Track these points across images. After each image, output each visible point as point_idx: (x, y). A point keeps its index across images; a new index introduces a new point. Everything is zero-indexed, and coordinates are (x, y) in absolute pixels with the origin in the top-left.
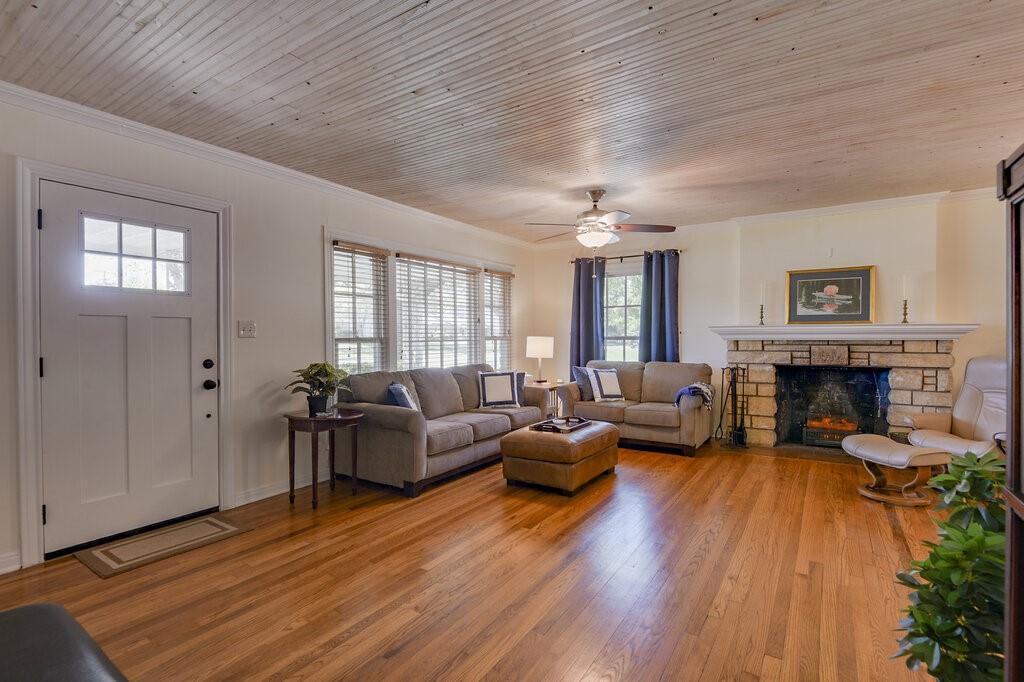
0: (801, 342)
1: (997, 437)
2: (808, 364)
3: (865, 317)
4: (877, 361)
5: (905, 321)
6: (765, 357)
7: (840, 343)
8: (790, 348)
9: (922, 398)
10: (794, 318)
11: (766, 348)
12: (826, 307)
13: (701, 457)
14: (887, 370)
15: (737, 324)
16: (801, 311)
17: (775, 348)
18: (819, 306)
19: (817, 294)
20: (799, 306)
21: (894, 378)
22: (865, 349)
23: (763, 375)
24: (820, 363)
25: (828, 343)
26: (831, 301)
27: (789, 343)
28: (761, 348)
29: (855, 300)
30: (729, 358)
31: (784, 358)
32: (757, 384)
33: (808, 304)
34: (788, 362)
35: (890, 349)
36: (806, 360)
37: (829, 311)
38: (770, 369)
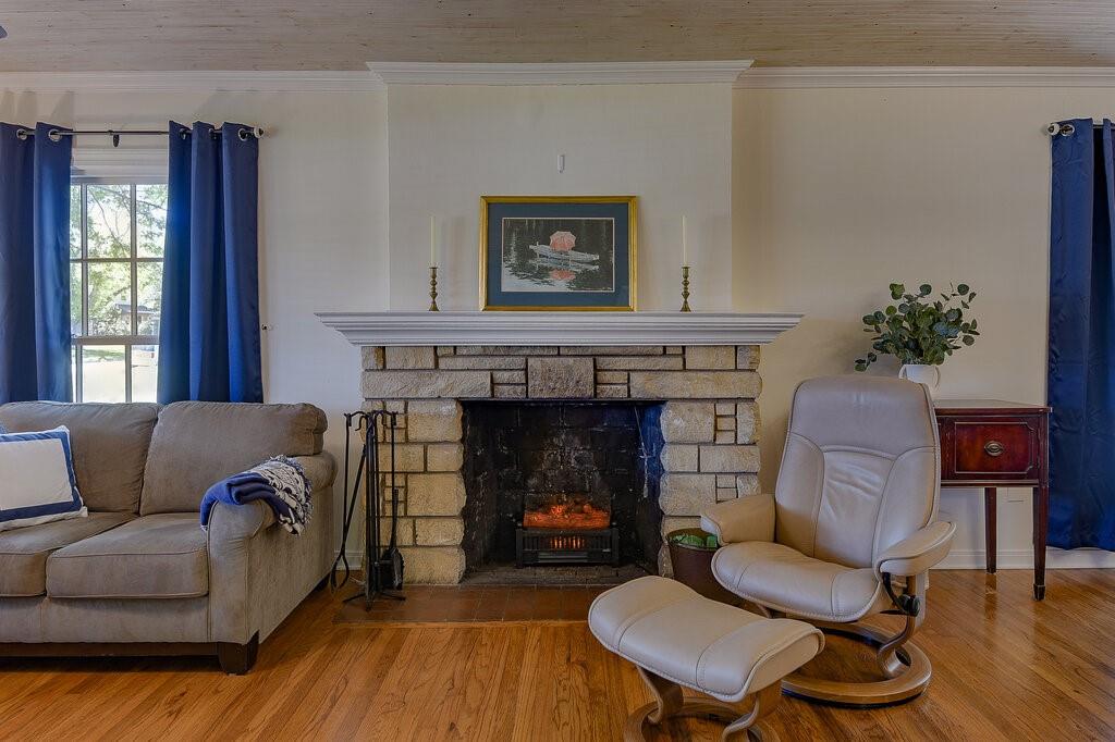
0: (509, 351)
1: (884, 568)
2: (522, 397)
3: (618, 300)
4: (642, 387)
5: (686, 308)
6: (440, 383)
7: (579, 352)
8: (488, 363)
9: (715, 459)
10: (497, 299)
11: (443, 364)
12: (553, 276)
13: (271, 665)
14: (656, 405)
15: (386, 308)
16: (511, 283)
17: (460, 363)
18: (541, 274)
19: (538, 248)
20: (506, 271)
21: (672, 422)
22: (623, 363)
23: (438, 424)
24: (545, 395)
25: (558, 351)
26: (562, 265)
27: (487, 352)
28: (431, 365)
29: (604, 262)
30: (366, 387)
31: (476, 385)
32: (426, 444)
33: (522, 269)
34: (485, 394)
35: (663, 363)
36: (519, 389)
37: (560, 285)
38: (451, 409)
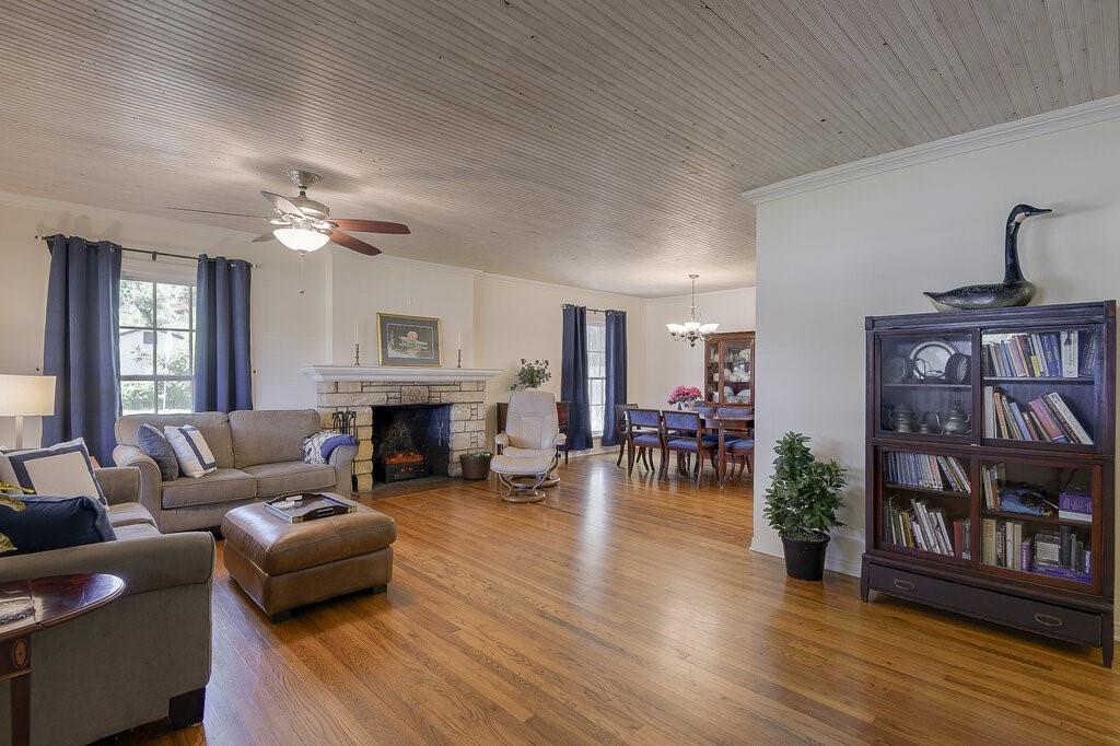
0: (394, 383)
2: (398, 404)
3: (436, 363)
4: (445, 398)
5: (459, 366)
6: (364, 399)
7: (423, 384)
8: (385, 389)
9: (471, 426)
10: (387, 361)
11: (365, 389)
12: (409, 351)
14: (450, 405)
15: (328, 364)
16: (392, 353)
17: (372, 389)
18: (405, 349)
19: (403, 338)
20: (389, 348)
21: (455, 413)
22: (439, 388)
23: (365, 418)
24: (409, 403)
25: (413, 384)
26: (413, 346)
27: (386, 384)
28: (360, 390)
29: (429, 346)
30: (330, 401)
31: (380, 399)
33: (396, 347)
34: (383, 403)
35: (453, 388)
36: (398, 400)
37: (412, 355)
38: (369, 411)
